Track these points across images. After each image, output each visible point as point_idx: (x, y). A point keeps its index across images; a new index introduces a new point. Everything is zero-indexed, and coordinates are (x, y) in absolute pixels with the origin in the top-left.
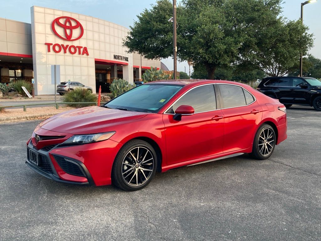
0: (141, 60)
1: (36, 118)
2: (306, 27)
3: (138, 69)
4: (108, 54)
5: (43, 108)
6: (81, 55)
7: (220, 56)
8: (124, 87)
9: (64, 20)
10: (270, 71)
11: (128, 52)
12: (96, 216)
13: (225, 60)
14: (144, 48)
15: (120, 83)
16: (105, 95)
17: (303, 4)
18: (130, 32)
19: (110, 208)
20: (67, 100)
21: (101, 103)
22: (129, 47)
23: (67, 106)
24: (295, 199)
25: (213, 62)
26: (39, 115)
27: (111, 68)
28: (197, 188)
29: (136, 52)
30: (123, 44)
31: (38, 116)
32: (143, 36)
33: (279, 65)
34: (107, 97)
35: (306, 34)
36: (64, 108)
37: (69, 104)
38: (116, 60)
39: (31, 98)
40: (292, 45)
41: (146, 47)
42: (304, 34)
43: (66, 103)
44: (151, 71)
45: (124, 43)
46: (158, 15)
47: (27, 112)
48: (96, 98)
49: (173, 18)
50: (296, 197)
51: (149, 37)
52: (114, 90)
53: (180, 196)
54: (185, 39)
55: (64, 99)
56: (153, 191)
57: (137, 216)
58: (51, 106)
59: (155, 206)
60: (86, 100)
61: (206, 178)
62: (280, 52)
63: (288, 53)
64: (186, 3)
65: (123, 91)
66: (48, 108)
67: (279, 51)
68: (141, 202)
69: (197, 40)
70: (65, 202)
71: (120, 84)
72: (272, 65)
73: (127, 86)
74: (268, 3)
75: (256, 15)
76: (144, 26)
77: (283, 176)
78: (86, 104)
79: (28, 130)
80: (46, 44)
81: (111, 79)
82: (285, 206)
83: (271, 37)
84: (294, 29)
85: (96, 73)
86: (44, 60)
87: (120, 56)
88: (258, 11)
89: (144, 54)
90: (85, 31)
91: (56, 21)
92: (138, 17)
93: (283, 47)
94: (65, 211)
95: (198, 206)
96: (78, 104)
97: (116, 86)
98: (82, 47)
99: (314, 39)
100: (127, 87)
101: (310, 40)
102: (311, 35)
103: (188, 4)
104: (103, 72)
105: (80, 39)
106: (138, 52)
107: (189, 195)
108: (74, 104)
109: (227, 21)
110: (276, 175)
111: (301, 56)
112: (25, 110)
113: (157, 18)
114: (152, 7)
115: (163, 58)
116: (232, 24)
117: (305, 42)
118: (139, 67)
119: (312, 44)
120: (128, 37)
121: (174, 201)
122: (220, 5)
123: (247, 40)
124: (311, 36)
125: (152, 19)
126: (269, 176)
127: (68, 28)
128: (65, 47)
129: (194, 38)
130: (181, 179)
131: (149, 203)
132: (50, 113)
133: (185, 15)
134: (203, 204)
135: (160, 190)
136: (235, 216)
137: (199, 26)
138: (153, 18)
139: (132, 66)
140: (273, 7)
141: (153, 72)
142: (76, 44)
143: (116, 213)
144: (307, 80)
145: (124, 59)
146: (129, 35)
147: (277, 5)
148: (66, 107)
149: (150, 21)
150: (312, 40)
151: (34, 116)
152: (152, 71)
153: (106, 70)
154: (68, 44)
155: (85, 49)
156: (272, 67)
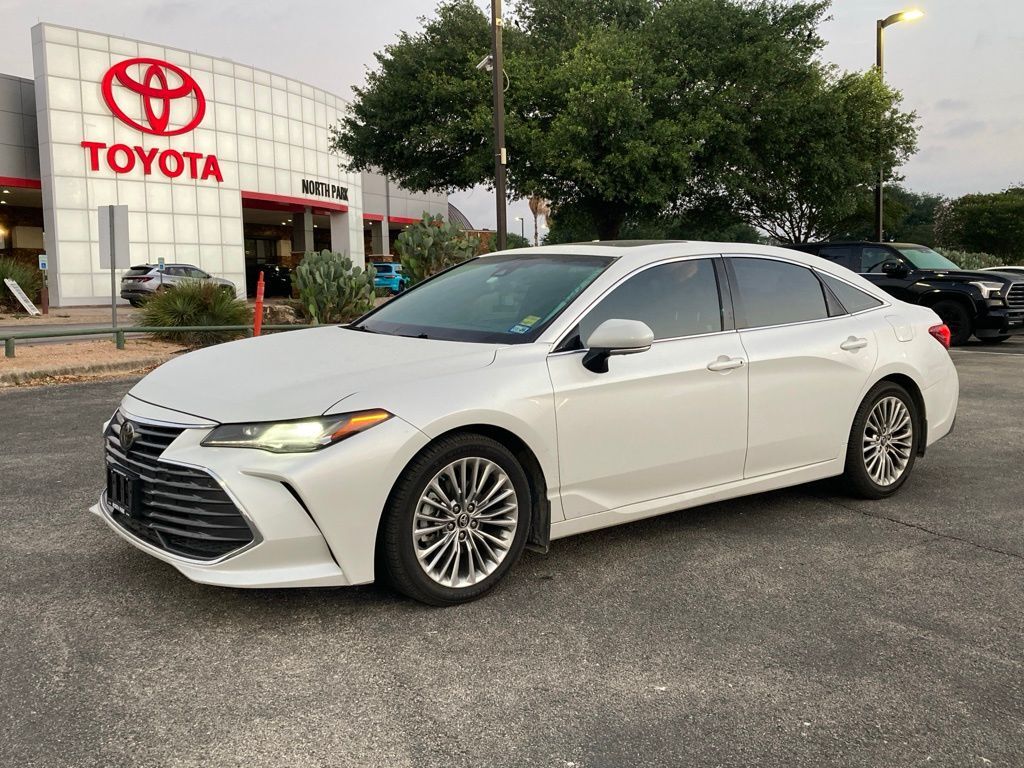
0: (388, 196)
1: (48, 379)
2: (894, 92)
3: (378, 223)
4: (283, 178)
5: (74, 346)
6: (199, 181)
7: (637, 181)
8: (337, 277)
9: (145, 68)
10: (783, 228)
11: (350, 169)
12: (260, 757)
13: (653, 192)
14: (401, 154)
15: (327, 263)
16: (278, 303)
17: (882, 24)
18: (353, 104)
19: (315, 716)
20: (153, 320)
21: (264, 326)
22: (350, 152)
23: (151, 339)
24: (987, 655)
25: (616, 197)
26: (56, 368)
27: (294, 220)
28: (626, 623)
29: (375, 169)
30: (331, 143)
31: (55, 373)
32: (397, 116)
33: (811, 211)
34: (283, 307)
35: (895, 112)
36: (143, 346)
37: (158, 331)
38: (310, 197)
39: (37, 314)
40: (854, 146)
41: (405, 152)
42: (888, 114)
43: (149, 328)
44: (424, 227)
45: (334, 139)
46: (443, 50)
47: (19, 361)
48: (247, 312)
49: (491, 57)
50: (989, 646)
51: (414, 121)
52: (306, 286)
53: (571, 658)
54: (529, 127)
55: (145, 317)
56: (469, 637)
57: (420, 751)
58: (99, 339)
59: (483, 700)
60: (215, 318)
61: (650, 581)
62: (819, 169)
63: (842, 171)
64: (529, 18)
65: (334, 289)
66: (89, 345)
67: (815, 164)
68: (431, 686)
69: (568, 130)
70: (138, 699)
71: (326, 266)
72: (790, 210)
73: (351, 272)
74: (782, 19)
75: (745, 52)
76: (400, 85)
77: (911, 566)
78: (216, 331)
79: (17, 418)
80: (85, 144)
81: (293, 255)
82: (960, 686)
83: (792, 121)
84: (857, 98)
85: (247, 236)
86: (78, 198)
87: (322, 184)
88: (752, 40)
89: (400, 176)
90: (209, 106)
91: (118, 72)
92: (380, 58)
93: (827, 152)
94: (135, 739)
95: (648, 697)
96: (188, 331)
97: (312, 273)
98: (200, 156)
99: (919, 128)
100: (350, 278)
101: (907, 130)
102: (911, 116)
103: (534, 19)
104: (268, 233)
105: (195, 129)
106: (381, 169)
107: (605, 652)
108: (175, 332)
109: (657, 71)
110: (885, 561)
111: (879, 182)
112: (10, 353)
113: (441, 60)
114: (424, 27)
115: (457, 188)
116: (673, 80)
117: (892, 137)
118: (382, 217)
119: (911, 142)
120: (348, 121)
121: (554, 676)
122: (633, 24)
123: (720, 129)
124: (911, 118)
125: (425, 63)
126: (863, 568)
127: (156, 94)
128: (147, 154)
129: (558, 124)
130: (565, 589)
131: (461, 692)
132: (94, 362)
133: (529, 53)
134: (663, 689)
135: (494, 635)
136: (793, 736)
137: (574, 85)
138: (428, 60)
139: (360, 214)
140: (797, 30)
141: (430, 230)
142: (181, 144)
143: (337, 740)
144: (904, 252)
145: (335, 194)
146: (352, 116)
147: (809, 24)
148: (149, 342)
149: (416, 71)
150: (913, 130)
151: (39, 373)
152: (426, 225)
153: (279, 227)
154: (155, 147)
155: (212, 161)
156: (791, 216)
